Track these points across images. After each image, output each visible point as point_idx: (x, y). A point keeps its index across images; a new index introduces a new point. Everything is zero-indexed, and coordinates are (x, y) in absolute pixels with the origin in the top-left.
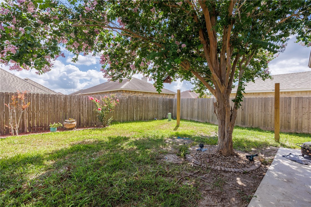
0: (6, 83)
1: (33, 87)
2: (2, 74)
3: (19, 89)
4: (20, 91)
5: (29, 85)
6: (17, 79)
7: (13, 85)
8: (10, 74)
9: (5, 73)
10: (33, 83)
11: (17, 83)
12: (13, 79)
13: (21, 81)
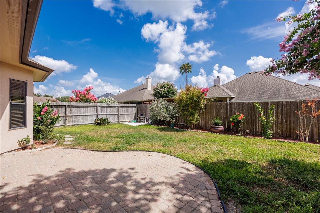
0: (289, 92)
1: (316, 93)
2: (286, 84)
3: (301, 97)
4: (302, 98)
5: (312, 91)
6: (298, 87)
7: (295, 93)
8: (292, 83)
9: (288, 83)
10: (315, 88)
11: (299, 90)
12: (295, 87)
13: (303, 88)
